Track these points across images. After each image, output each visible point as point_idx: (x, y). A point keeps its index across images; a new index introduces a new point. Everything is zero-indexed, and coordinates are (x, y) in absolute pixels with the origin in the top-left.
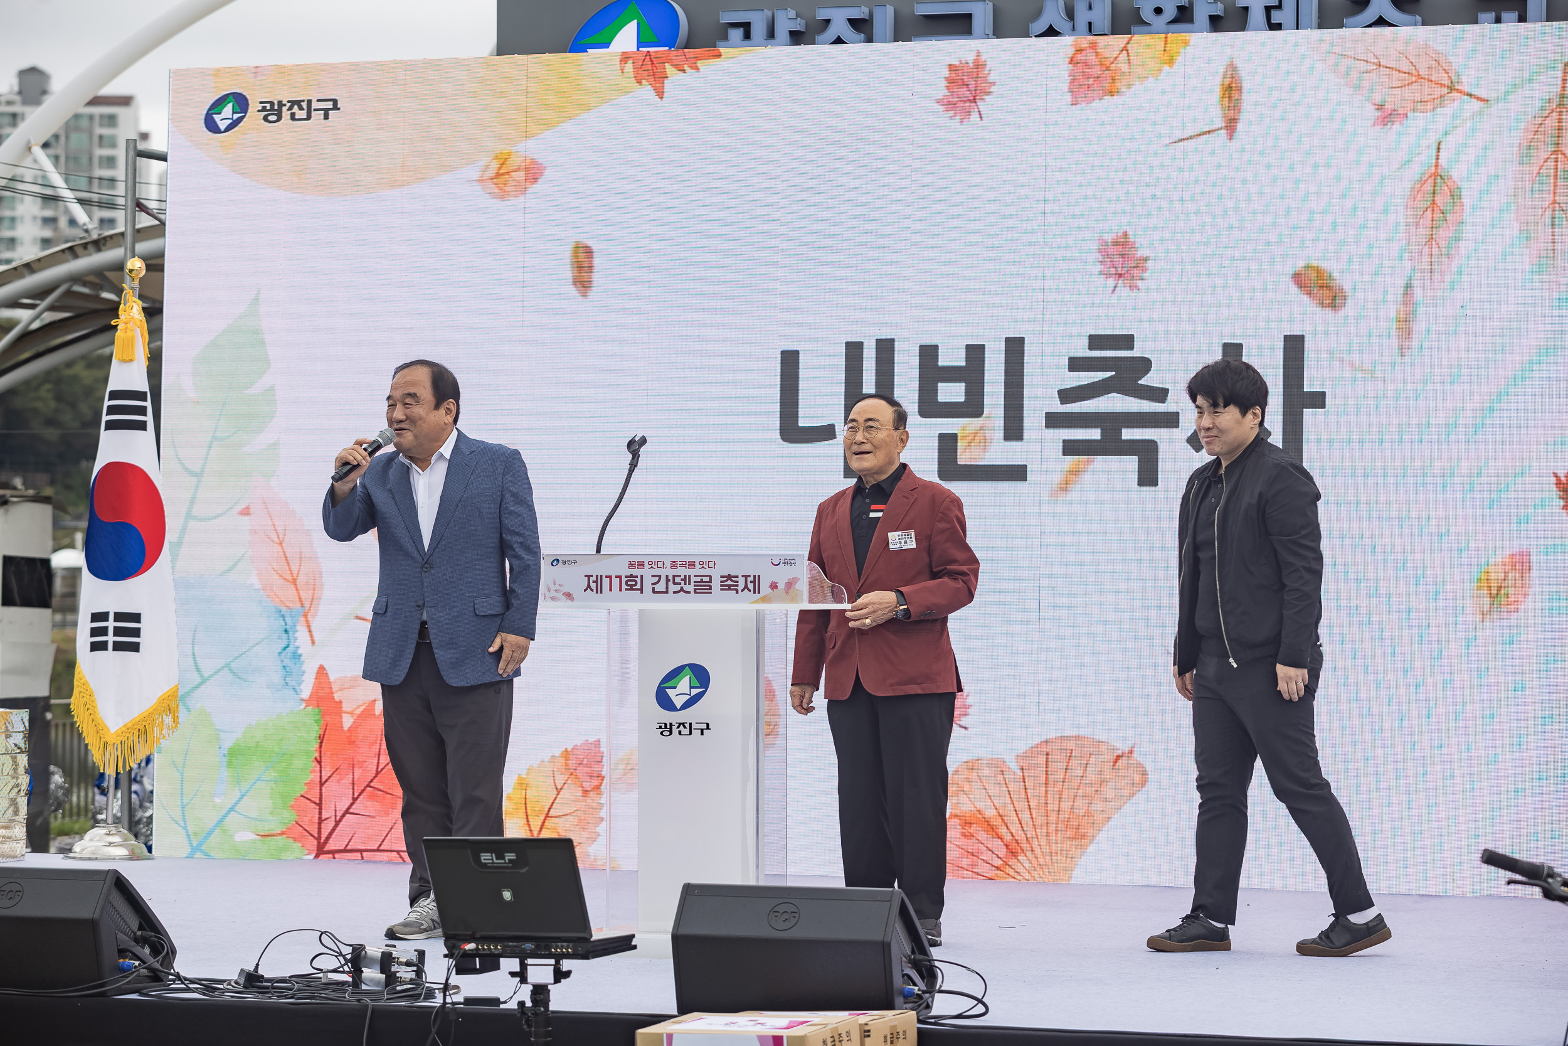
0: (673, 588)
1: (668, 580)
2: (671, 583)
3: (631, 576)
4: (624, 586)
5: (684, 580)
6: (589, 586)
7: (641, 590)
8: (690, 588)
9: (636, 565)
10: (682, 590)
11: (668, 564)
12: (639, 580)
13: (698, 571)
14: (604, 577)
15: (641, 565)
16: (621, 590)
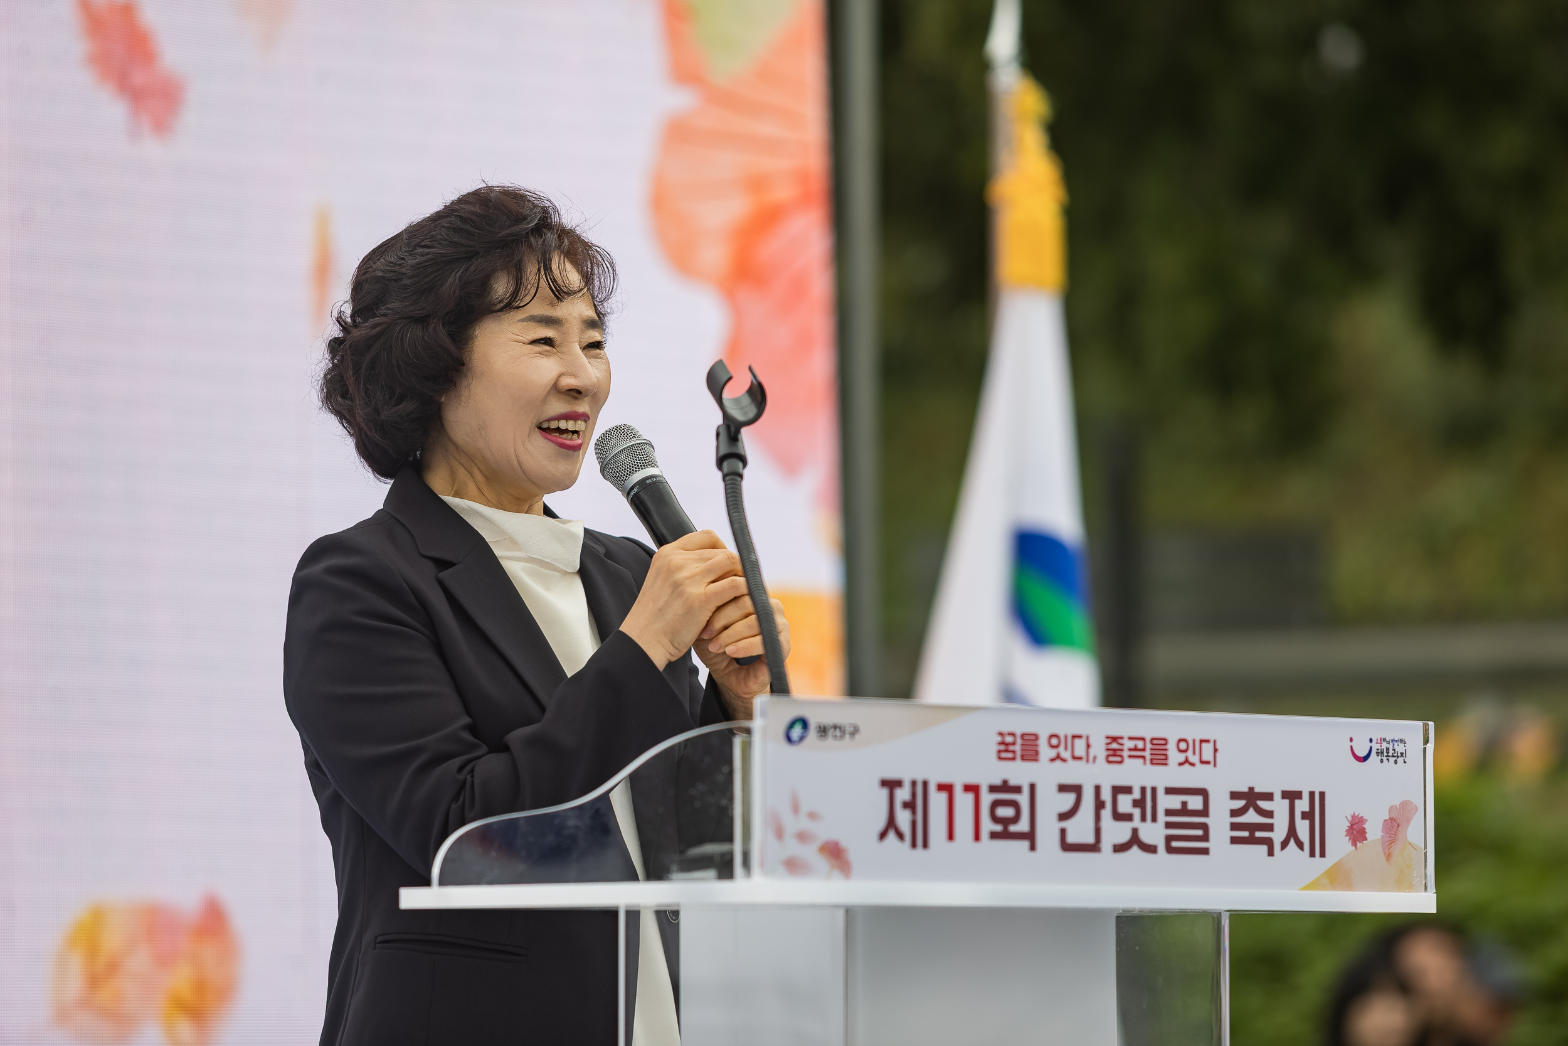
0: (1115, 832)
1: (1099, 805)
2: (1106, 814)
3: (1005, 787)
4: (987, 826)
5: (1139, 803)
6: (891, 823)
7: (1030, 836)
8: (1153, 833)
9: (1017, 748)
10: (1135, 840)
11: (1099, 749)
12: (1023, 799)
13: (1172, 774)
14: (932, 789)
15: (1029, 749)
16: (977, 837)
